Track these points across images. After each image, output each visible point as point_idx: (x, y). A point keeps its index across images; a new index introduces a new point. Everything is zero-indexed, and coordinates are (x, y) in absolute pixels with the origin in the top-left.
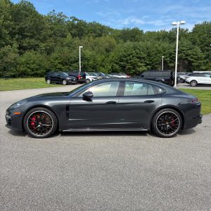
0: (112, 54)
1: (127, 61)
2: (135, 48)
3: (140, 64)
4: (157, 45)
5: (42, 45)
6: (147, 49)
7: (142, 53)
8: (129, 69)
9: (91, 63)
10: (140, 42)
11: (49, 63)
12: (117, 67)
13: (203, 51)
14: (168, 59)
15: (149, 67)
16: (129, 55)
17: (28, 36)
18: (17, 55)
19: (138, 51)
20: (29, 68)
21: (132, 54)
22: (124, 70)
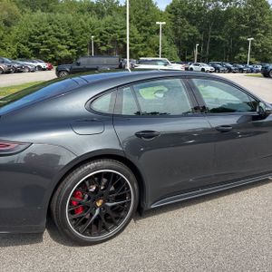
0: (15, 29)
1: (41, 41)
2: (50, 22)
3: (60, 46)
4: (82, 20)
6: (69, 25)
7: (62, 30)
8: (45, 53)
10: (58, 14)
12: (27, 49)
14: (98, 40)
15: (74, 50)
16: (43, 33)
19: (55, 27)
21: (47, 31)
22: (37, 54)
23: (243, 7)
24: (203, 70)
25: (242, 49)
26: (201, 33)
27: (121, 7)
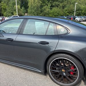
5: (61, 5)
9: (83, 11)
11: (63, 12)
17: (55, 1)
18: (49, 10)
20: (54, 15)
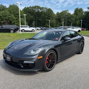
13: (15, 17)
23: (46, 11)
24: (38, 29)
25: (46, 23)
26: (34, 18)
27: (7, 8)
